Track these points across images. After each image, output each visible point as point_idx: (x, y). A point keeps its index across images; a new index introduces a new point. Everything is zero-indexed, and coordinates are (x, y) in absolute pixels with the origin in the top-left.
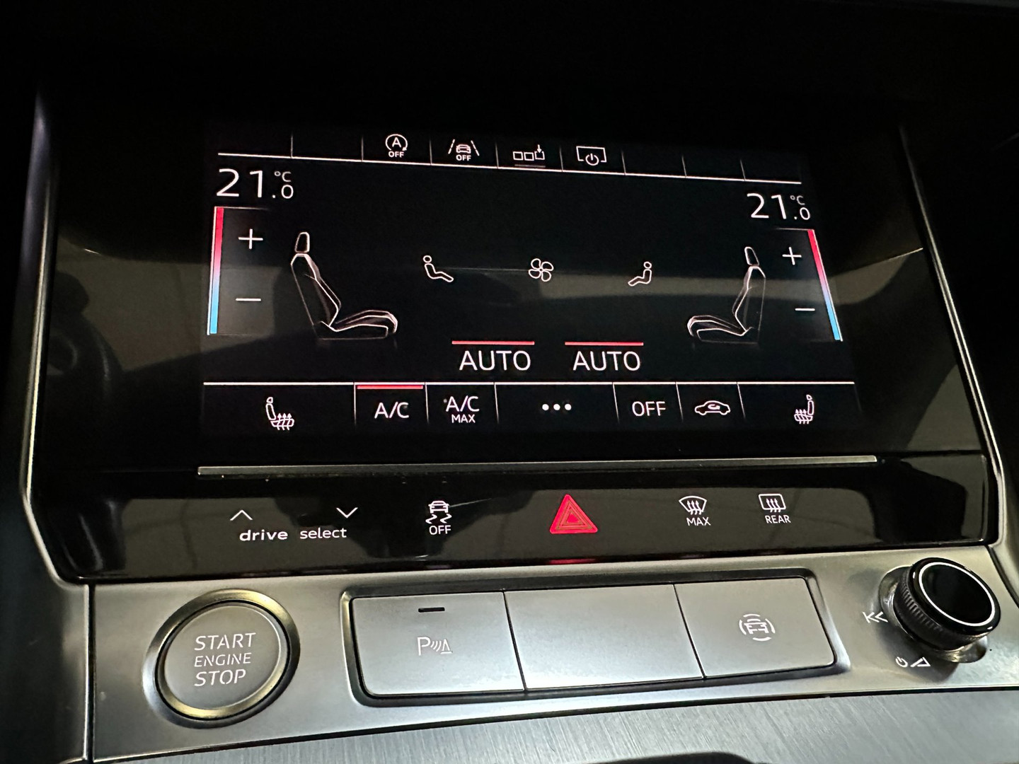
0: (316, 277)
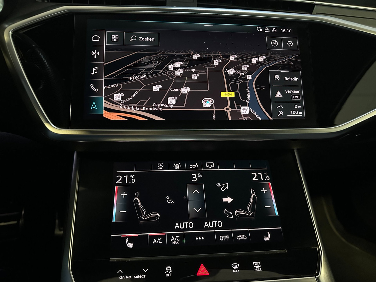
0: (140, 204)
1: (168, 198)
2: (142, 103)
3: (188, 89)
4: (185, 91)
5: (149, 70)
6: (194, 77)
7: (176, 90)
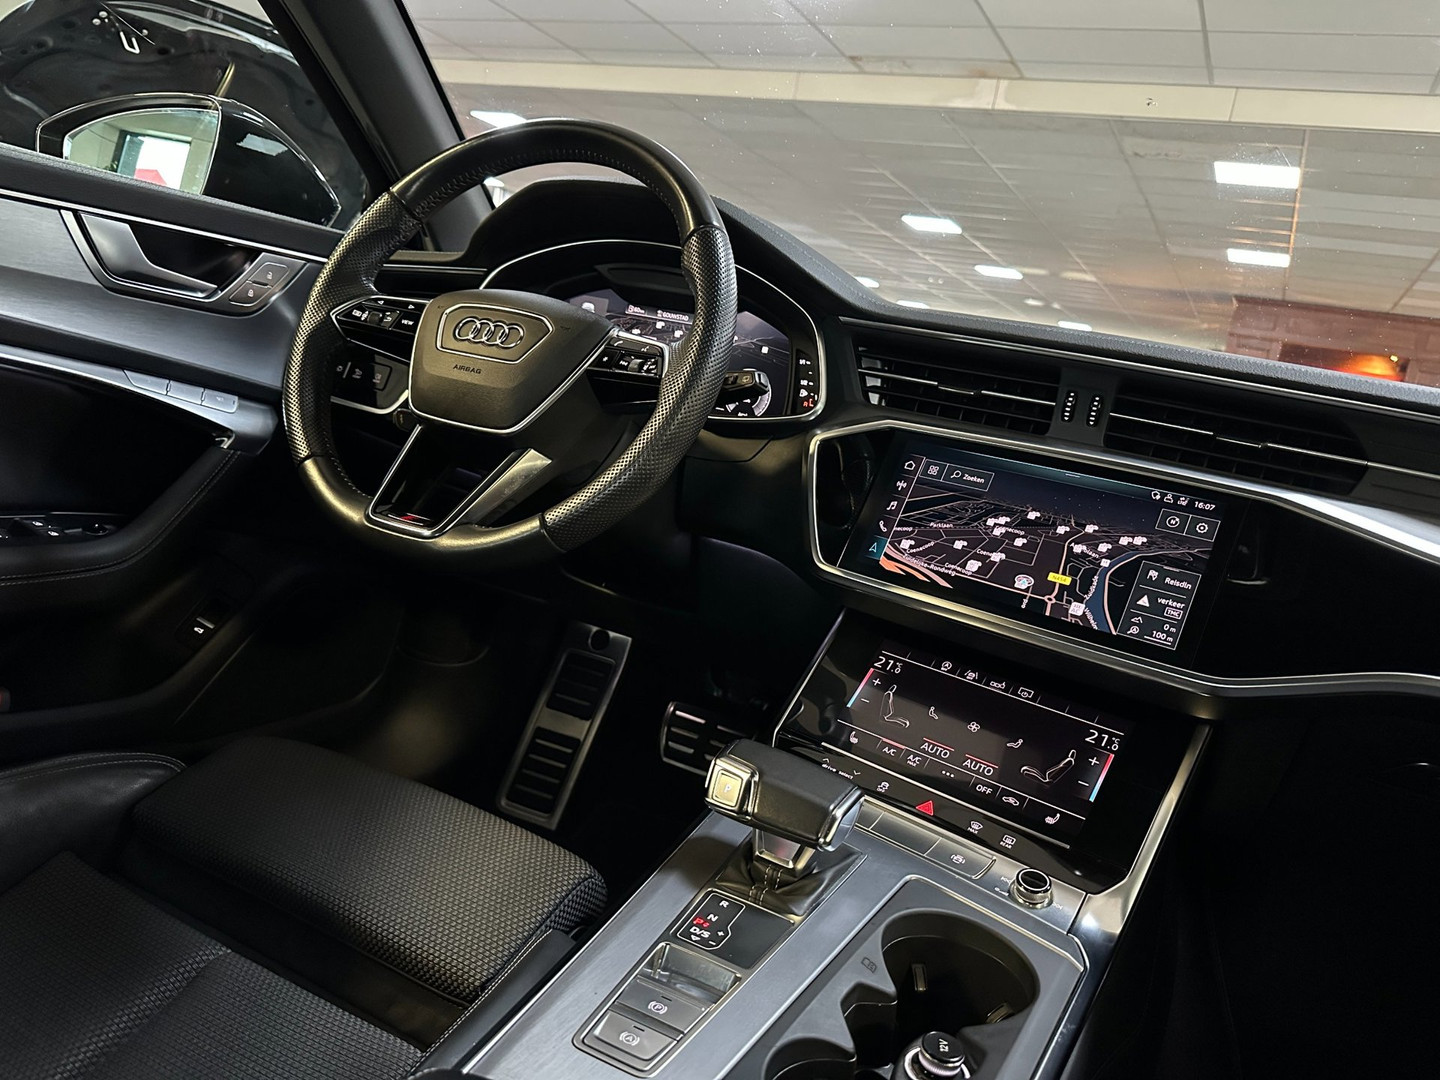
0: (891, 701)
1: (932, 709)
2: (932, 559)
3: (1003, 556)
4: (997, 557)
5: (959, 519)
6: (1019, 542)
7: (985, 553)
